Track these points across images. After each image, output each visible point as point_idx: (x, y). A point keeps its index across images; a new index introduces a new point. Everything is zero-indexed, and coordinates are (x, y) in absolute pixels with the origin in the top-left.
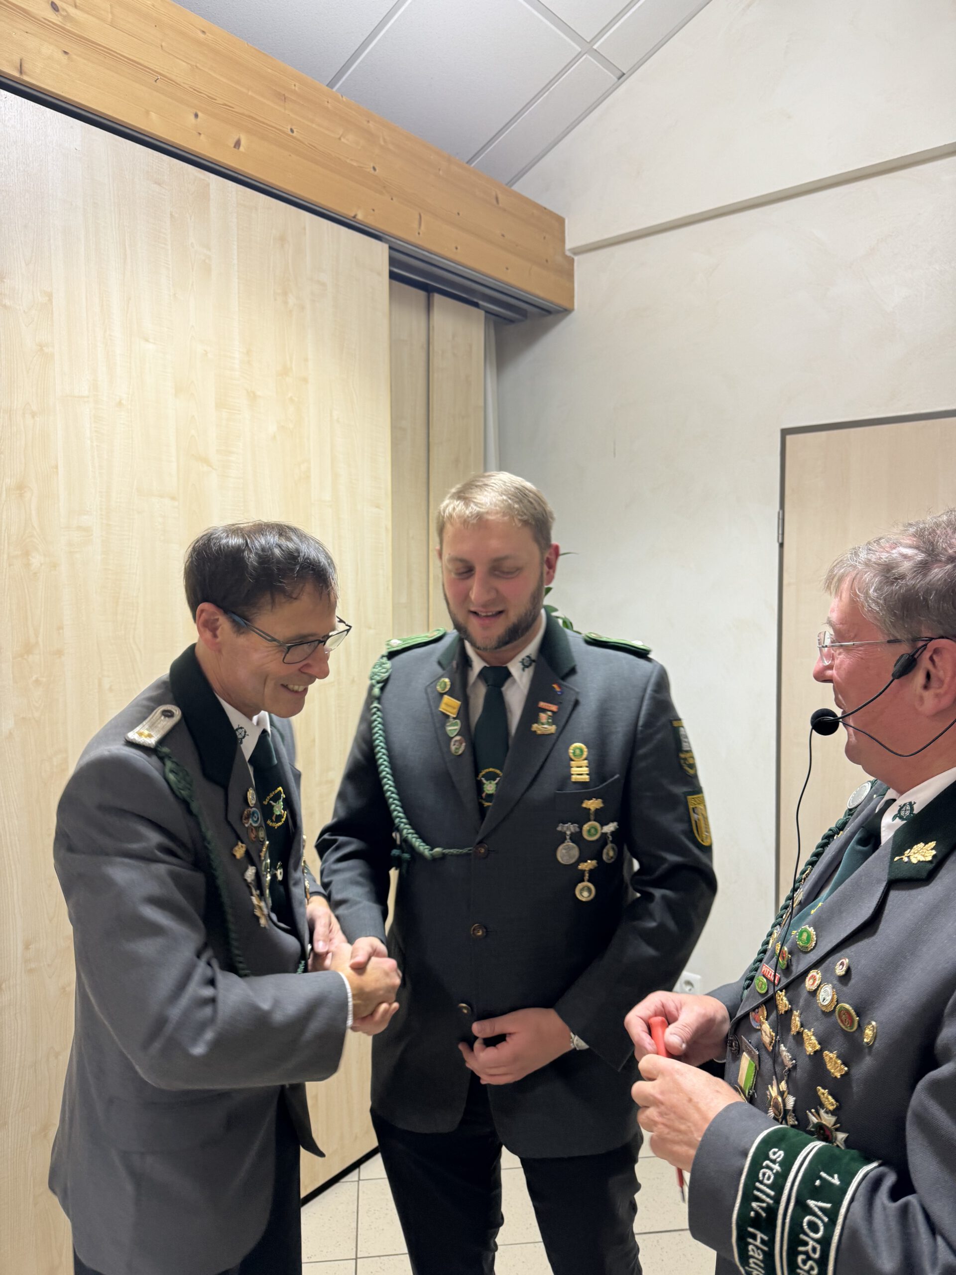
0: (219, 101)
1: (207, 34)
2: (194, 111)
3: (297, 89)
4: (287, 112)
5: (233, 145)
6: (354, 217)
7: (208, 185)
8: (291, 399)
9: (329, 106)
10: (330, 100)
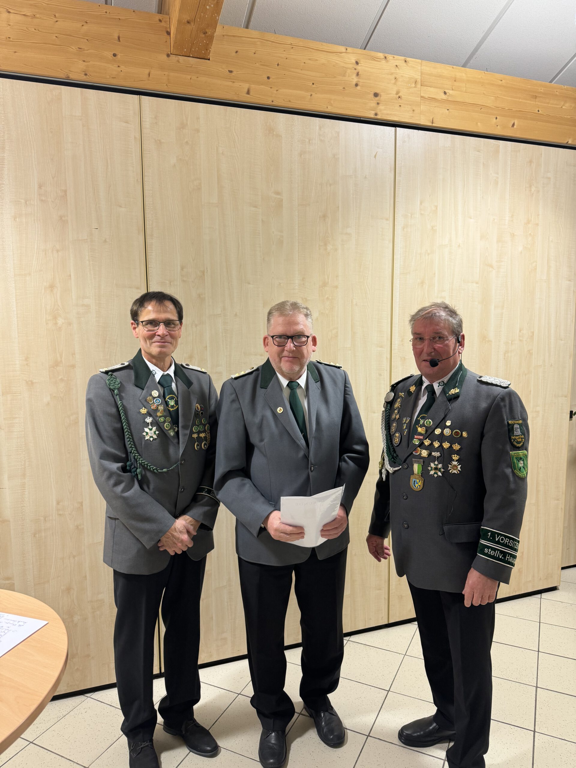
0: (507, 108)
1: (503, 80)
2: (495, 116)
3: (542, 90)
4: (537, 103)
5: (511, 126)
6: (568, 142)
7: (499, 145)
8: (530, 234)
9: (557, 93)
10: (558, 90)
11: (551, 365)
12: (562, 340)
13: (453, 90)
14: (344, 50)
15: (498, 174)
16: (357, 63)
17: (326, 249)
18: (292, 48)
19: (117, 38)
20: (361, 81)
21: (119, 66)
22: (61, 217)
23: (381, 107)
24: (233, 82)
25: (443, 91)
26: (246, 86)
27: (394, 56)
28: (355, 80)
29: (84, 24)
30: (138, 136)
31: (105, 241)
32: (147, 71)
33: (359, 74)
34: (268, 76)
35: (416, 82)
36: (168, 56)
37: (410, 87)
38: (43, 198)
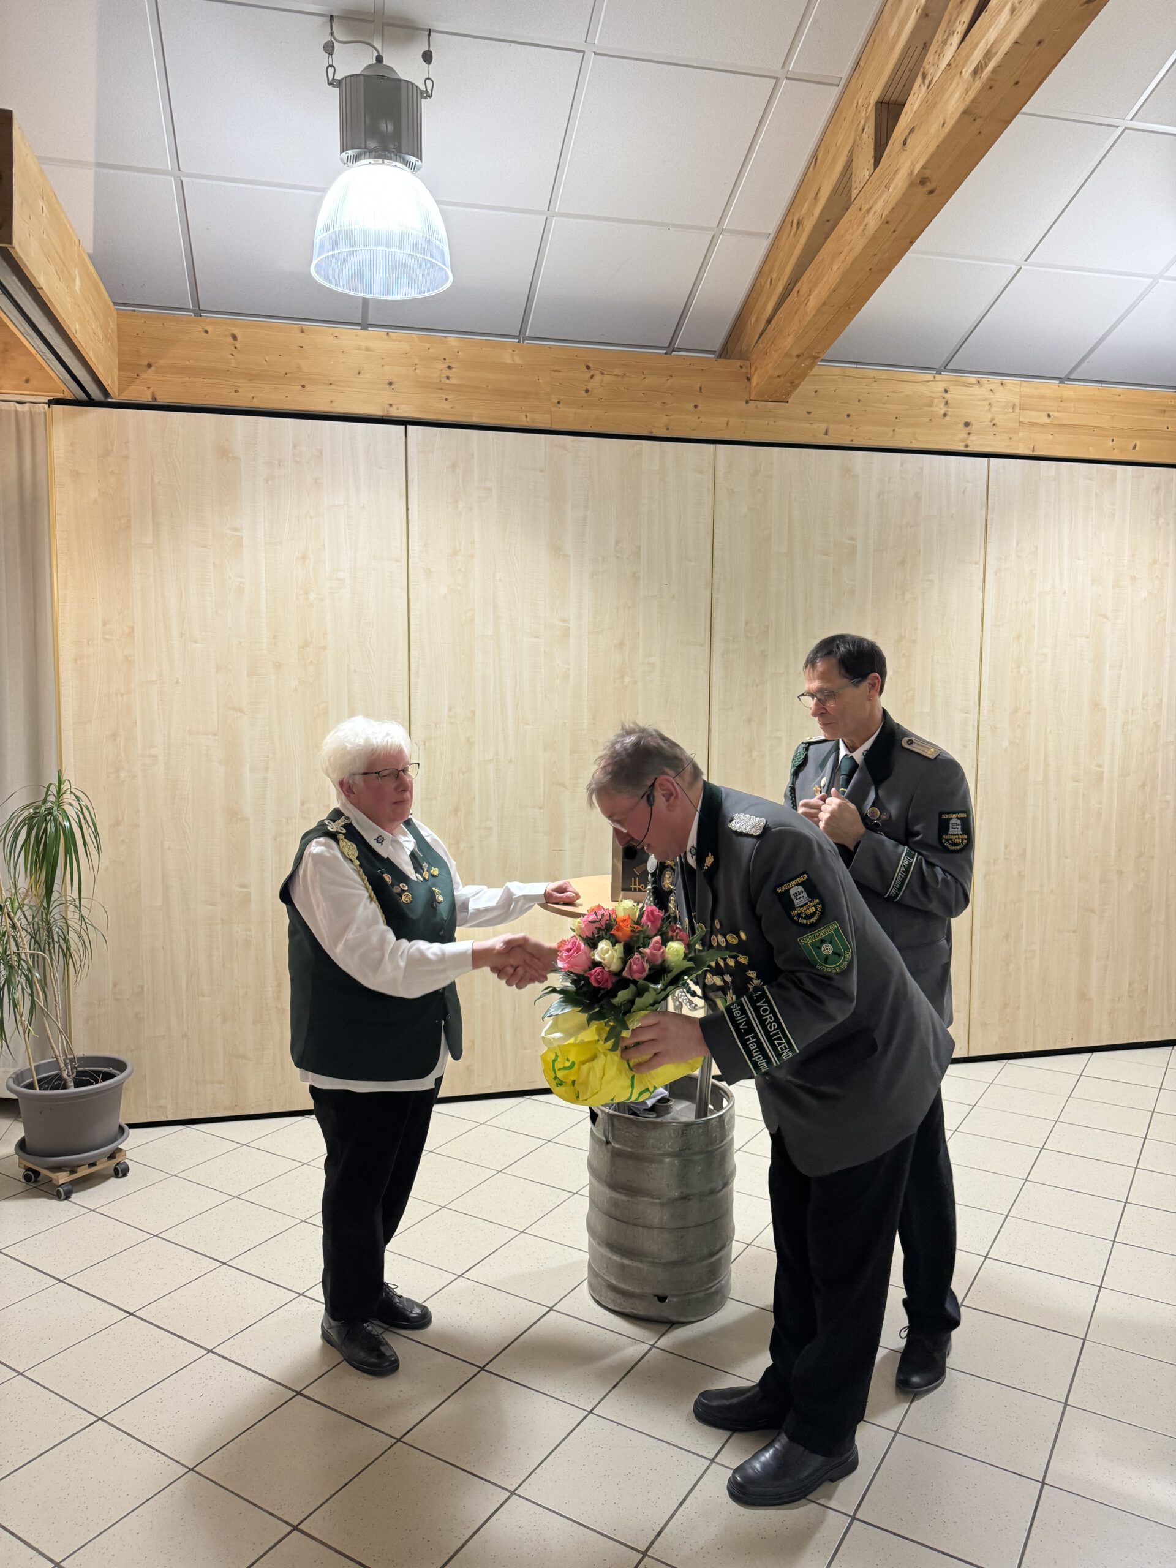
0: (1126, 428)
1: (1122, 396)
2: (1112, 438)
4: (1165, 419)
5: (1132, 448)
7: (1116, 472)
8: (1157, 577)
13: (1058, 411)
14: (933, 379)
15: (1114, 505)
16: (946, 391)
17: (904, 598)
18: (875, 382)
19: (699, 389)
20: (950, 411)
21: (699, 418)
22: (634, 574)
23: (973, 438)
24: (812, 424)
25: (1047, 413)
26: (823, 427)
27: (988, 378)
28: (942, 409)
29: (670, 377)
30: (711, 486)
31: (674, 597)
32: (725, 420)
33: (949, 402)
34: (849, 413)
35: (1014, 407)
36: (747, 402)
37: (1007, 413)
38: (619, 555)
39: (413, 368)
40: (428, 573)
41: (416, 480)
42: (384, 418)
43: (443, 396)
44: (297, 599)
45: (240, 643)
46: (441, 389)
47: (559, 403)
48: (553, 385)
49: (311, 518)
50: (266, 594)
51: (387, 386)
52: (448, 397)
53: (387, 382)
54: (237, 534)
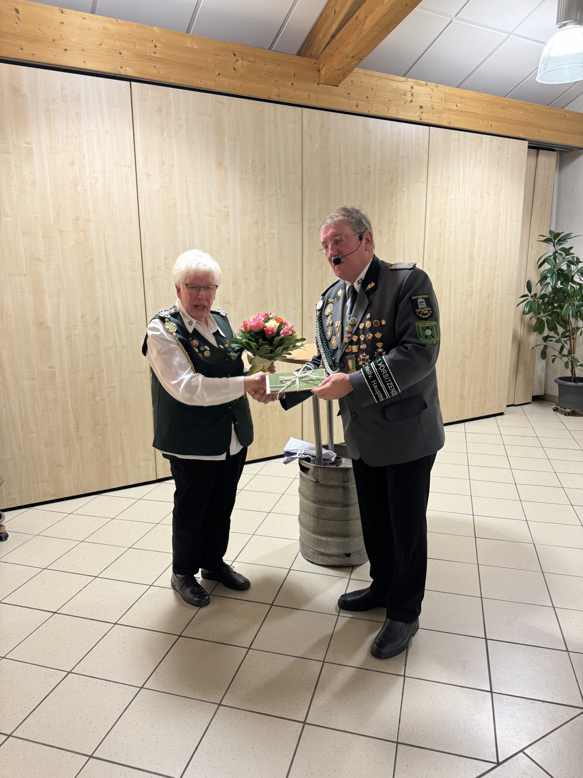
0: (488, 115)
1: (487, 98)
2: (482, 120)
3: (507, 104)
4: (504, 111)
5: (490, 126)
6: (520, 136)
7: (483, 138)
8: (498, 193)
9: (516, 105)
10: (516, 103)
11: (506, 275)
12: (512, 259)
13: (460, 104)
14: (406, 80)
15: (482, 155)
16: (412, 88)
17: (392, 201)
18: (380, 79)
19: (294, 74)
20: (414, 99)
21: (294, 91)
22: (262, 180)
23: (423, 115)
24: (350, 100)
25: (456, 104)
26: (355, 102)
27: (432, 83)
28: (410, 98)
29: (278, 66)
30: (301, 133)
31: (283, 195)
32: (307, 94)
33: (413, 94)
34: (368, 96)
35: (442, 99)
36: (318, 84)
37: (439, 102)
38: (254, 169)
39: (134, 45)
40: (148, 175)
41: (138, 117)
42: (117, 76)
43: (153, 64)
44: (70, 190)
45: (36, 217)
46: (151, 60)
47: (219, 75)
48: (215, 63)
49: (75, 138)
50: (51, 186)
51: (119, 55)
52: (156, 65)
53: (118, 52)
54: (29, 146)
